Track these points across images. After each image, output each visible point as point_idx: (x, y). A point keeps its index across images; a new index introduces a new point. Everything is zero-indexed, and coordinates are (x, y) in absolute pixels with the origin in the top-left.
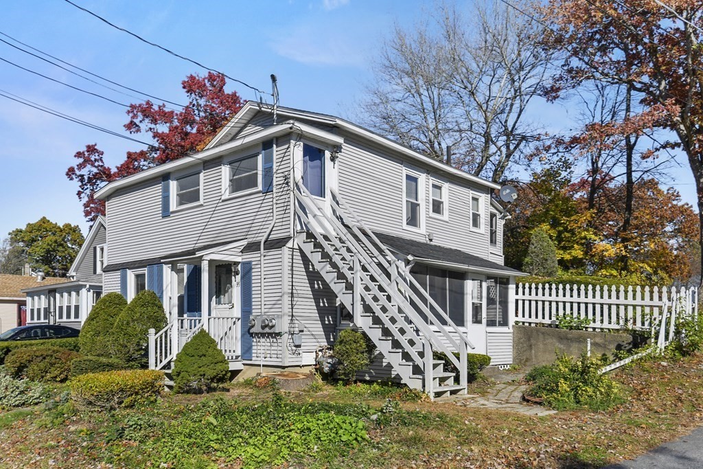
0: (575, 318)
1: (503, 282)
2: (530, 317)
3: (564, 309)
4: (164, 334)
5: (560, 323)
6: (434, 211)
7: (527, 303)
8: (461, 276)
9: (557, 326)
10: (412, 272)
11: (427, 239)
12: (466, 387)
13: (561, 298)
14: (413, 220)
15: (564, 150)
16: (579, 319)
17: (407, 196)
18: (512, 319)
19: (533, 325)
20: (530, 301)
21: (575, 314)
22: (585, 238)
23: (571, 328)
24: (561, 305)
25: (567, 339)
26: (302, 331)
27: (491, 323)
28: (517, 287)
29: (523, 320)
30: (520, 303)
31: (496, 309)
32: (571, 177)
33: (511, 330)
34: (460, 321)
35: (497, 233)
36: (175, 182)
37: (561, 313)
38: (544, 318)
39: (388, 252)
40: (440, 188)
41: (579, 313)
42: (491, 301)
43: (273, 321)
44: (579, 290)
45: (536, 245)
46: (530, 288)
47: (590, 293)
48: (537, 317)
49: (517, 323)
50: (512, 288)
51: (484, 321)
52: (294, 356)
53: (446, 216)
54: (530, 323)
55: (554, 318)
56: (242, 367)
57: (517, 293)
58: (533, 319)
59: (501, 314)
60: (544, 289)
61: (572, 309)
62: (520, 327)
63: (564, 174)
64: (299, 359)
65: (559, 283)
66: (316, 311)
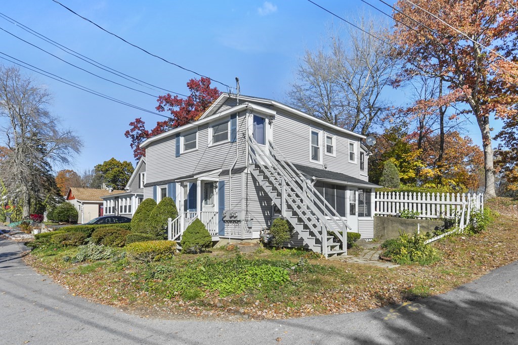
0: (410, 212)
1: (368, 191)
2: (384, 211)
3: (404, 206)
4: (176, 221)
5: (401, 214)
6: (327, 151)
7: (382, 203)
8: (343, 188)
9: (400, 216)
11: (324, 167)
12: (346, 251)
13: (402, 200)
14: (315, 157)
15: (403, 116)
16: (413, 212)
17: (312, 143)
18: (373, 212)
19: (385, 216)
20: (384, 202)
21: (411, 210)
22: (416, 166)
23: (408, 217)
24: (402, 204)
25: (406, 224)
26: (253, 219)
27: (361, 215)
28: (376, 194)
29: (380, 213)
30: (378, 203)
31: (364, 207)
32: (408, 131)
33: (373, 219)
34: (342, 213)
35: (364, 164)
36: (183, 138)
37: (402, 209)
38: (392, 212)
39: (301, 175)
40: (331, 138)
41: (413, 209)
42: (361, 202)
43: (236, 214)
44: (412, 195)
45: (387, 170)
46: (384, 195)
47: (419, 197)
48: (388, 211)
49: (376, 215)
50: (373, 195)
51: (357, 214)
52: (248, 233)
53: (334, 154)
54: (384, 215)
55: (398, 212)
56: (219, 239)
57: (376, 198)
58: (386, 213)
59: (367, 209)
60: (392, 195)
61: (408, 207)
62: (378, 217)
63: (403, 129)
64: (251, 235)
65: (401, 192)
66: (260, 208)
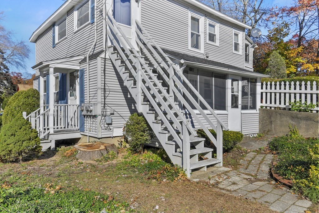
0: (303, 104)
1: (253, 81)
2: (271, 103)
3: (295, 98)
4: (37, 113)
5: (292, 107)
6: (210, 40)
7: (269, 95)
8: (224, 76)
9: (290, 109)
10: (185, 72)
11: (205, 57)
12: (222, 161)
13: (292, 90)
14: (196, 45)
15: (286, 15)
16: (306, 105)
17: (191, 30)
18: (259, 104)
19: (273, 109)
20: (271, 93)
21: (303, 101)
23: (300, 111)
24: (293, 96)
25: (297, 118)
26: (113, 114)
27: (244, 107)
28: (262, 85)
29: (266, 105)
30: (264, 95)
31: (248, 98)
32: (289, 31)
33: (258, 112)
34: (221, 106)
35: (250, 56)
36: (57, 27)
37: (293, 100)
38: (280, 104)
39: (168, 59)
40: (214, 26)
41: (306, 101)
42: (244, 94)
43: (91, 107)
44: (306, 85)
45: (273, 61)
46: (271, 85)
48: (275, 103)
49: (262, 107)
50: (259, 85)
51: (240, 106)
52: (106, 131)
53: (217, 43)
54: (271, 107)
55: (287, 104)
56: (81, 136)
57: (262, 88)
58: (273, 105)
59: (252, 101)
60: (280, 85)
61: (300, 98)
62: (264, 110)
63: (285, 30)
64: (112, 133)
65: (291, 81)
66: (125, 101)
